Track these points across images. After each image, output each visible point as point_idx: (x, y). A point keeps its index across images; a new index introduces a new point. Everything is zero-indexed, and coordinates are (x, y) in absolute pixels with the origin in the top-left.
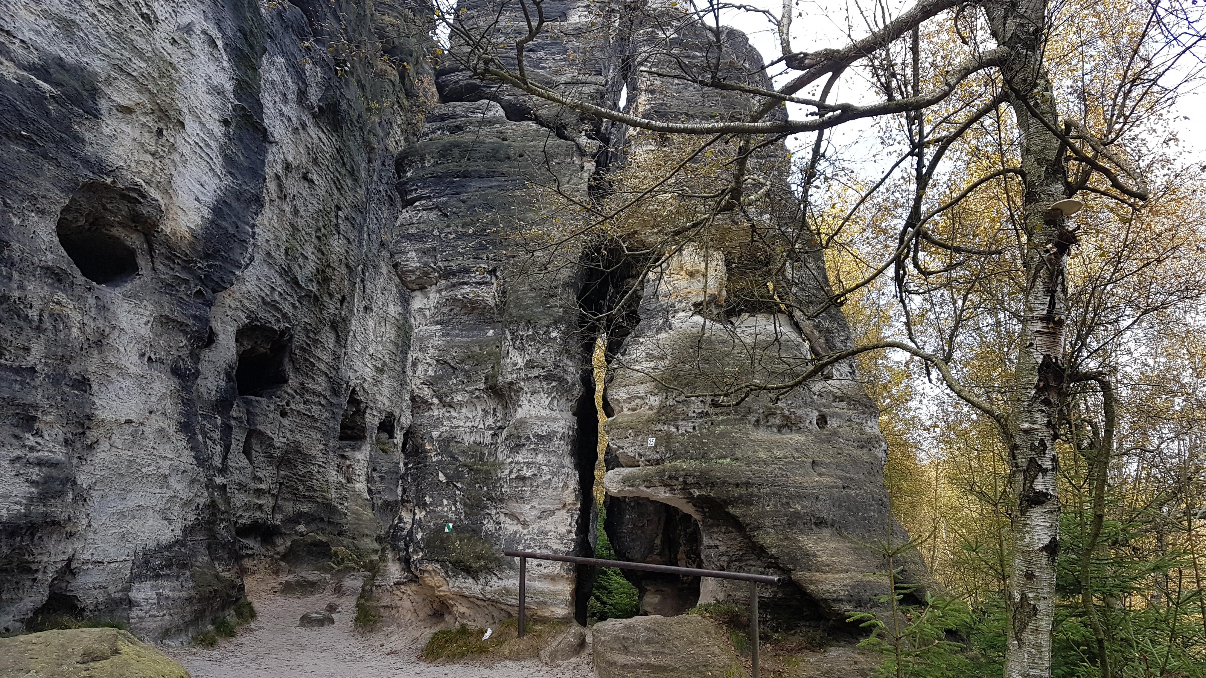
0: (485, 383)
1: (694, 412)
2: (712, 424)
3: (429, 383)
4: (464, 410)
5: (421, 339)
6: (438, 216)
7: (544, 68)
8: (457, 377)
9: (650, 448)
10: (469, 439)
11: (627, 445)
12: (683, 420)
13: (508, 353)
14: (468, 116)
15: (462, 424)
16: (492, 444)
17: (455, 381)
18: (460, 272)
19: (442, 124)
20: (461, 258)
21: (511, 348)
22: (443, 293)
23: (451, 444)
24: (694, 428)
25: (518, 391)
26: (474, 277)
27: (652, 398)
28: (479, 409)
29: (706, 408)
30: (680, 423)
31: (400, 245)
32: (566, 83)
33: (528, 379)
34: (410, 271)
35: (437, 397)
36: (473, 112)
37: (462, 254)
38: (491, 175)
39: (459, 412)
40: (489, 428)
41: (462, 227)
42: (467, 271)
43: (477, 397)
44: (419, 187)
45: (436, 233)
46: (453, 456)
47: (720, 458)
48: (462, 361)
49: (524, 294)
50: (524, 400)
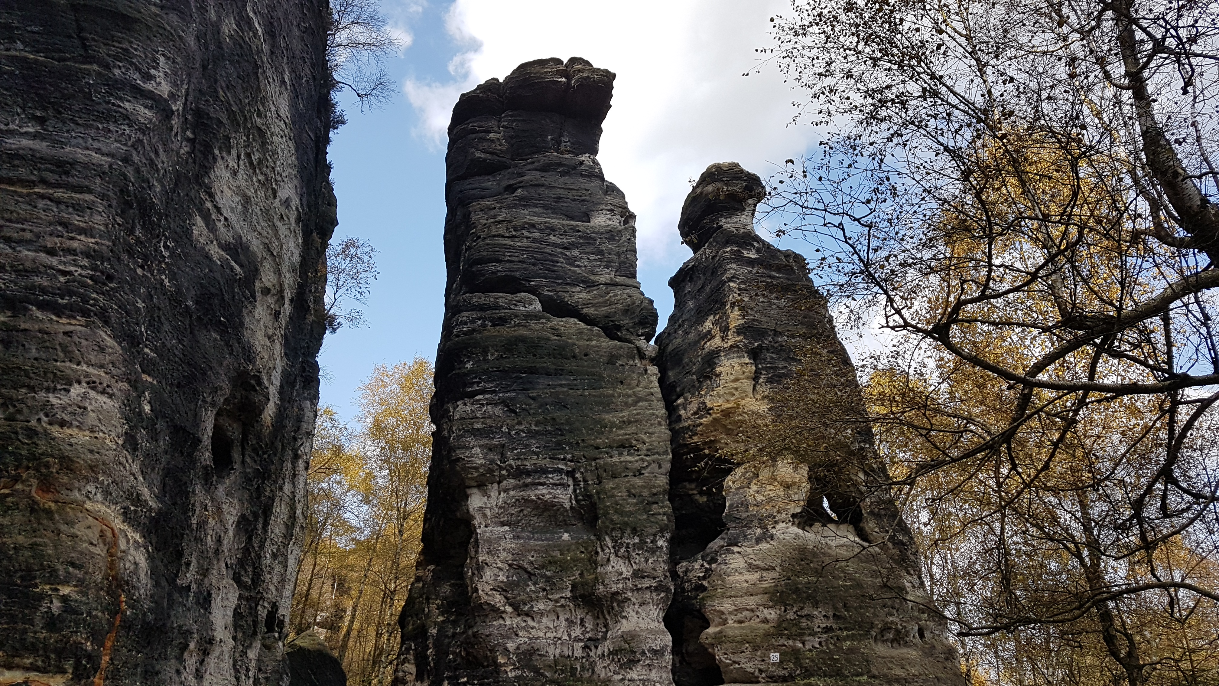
0: (571, 591)
1: (819, 627)
2: (838, 639)
3: (503, 589)
4: (544, 620)
5: (489, 541)
6: (505, 412)
7: (578, 266)
8: (535, 584)
9: (774, 664)
10: (553, 652)
11: (744, 660)
12: (810, 635)
13: (608, 560)
14: (510, 309)
15: (542, 635)
16: (583, 657)
17: (533, 588)
18: (536, 471)
19: (484, 314)
20: (535, 457)
21: (613, 557)
22: (512, 493)
23: (535, 657)
24: (820, 643)
25: (623, 602)
26: (552, 478)
27: (766, 611)
28: (562, 618)
29: (830, 623)
30: (807, 638)
31: (463, 439)
32: (606, 284)
33: (638, 590)
34: (474, 468)
35: (510, 605)
36: (516, 305)
37: (537, 454)
38: (559, 373)
39: (539, 622)
40: (577, 640)
41: (536, 425)
42: (544, 471)
43: (562, 606)
44: (483, 380)
45: (505, 429)
46: (536, 671)
47: (857, 675)
48: (543, 567)
49: (624, 500)
50: (629, 611)
